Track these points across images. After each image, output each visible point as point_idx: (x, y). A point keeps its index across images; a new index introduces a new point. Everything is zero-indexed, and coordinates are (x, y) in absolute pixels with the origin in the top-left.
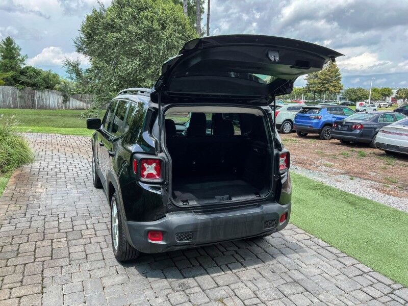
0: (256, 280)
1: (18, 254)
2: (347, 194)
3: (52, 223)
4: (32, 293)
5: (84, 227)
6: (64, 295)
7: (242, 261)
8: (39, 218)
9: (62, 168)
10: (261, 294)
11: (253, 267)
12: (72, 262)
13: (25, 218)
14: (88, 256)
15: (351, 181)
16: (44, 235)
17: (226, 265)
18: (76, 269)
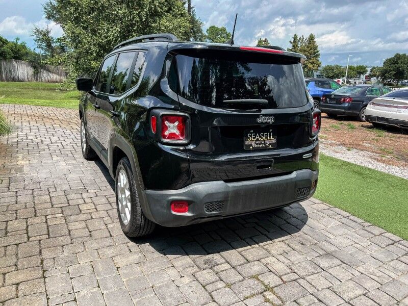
0: (287, 253)
1: (6, 233)
2: (350, 164)
3: (42, 197)
4: (31, 278)
5: (81, 201)
6: (71, 278)
7: (267, 233)
8: (26, 192)
9: (43, 139)
10: (297, 268)
11: (280, 239)
12: (74, 240)
13: (9, 193)
14: (92, 233)
15: (349, 152)
16: (35, 211)
17: (251, 238)
18: (80, 248)
